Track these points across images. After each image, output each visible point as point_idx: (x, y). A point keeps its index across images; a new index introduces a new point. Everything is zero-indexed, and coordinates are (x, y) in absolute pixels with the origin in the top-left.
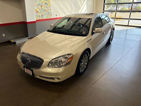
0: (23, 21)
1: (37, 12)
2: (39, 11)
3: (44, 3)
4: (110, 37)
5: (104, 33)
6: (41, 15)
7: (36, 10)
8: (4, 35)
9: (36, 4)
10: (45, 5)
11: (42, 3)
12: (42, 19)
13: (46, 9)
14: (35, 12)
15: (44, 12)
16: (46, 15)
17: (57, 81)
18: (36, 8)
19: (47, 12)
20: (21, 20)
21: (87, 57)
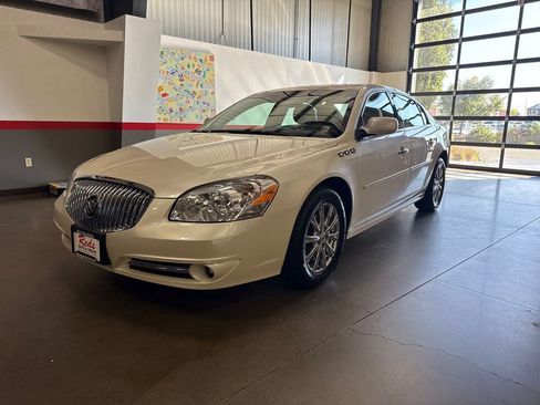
0: (108, 121)
1: (165, 95)
2: (172, 94)
3: (192, 70)
4: (432, 183)
5: (403, 152)
6: (176, 109)
7: (160, 89)
8: (29, 162)
9: (163, 68)
10: (196, 75)
11: (186, 67)
12: (179, 122)
13: (198, 90)
14: (156, 95)
15: (190, 98)
16: (197, 112)
17: (199, 282)
18: (160, 82)
19: (201, 100)
20: (102, 116)
21: (336, 220)
